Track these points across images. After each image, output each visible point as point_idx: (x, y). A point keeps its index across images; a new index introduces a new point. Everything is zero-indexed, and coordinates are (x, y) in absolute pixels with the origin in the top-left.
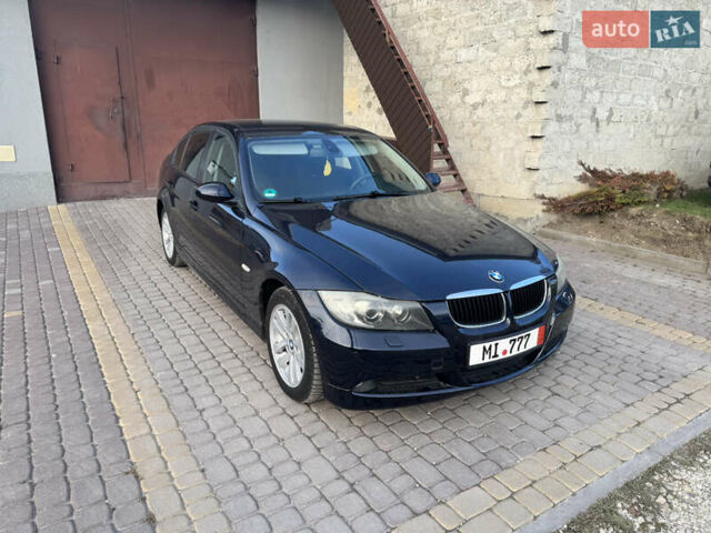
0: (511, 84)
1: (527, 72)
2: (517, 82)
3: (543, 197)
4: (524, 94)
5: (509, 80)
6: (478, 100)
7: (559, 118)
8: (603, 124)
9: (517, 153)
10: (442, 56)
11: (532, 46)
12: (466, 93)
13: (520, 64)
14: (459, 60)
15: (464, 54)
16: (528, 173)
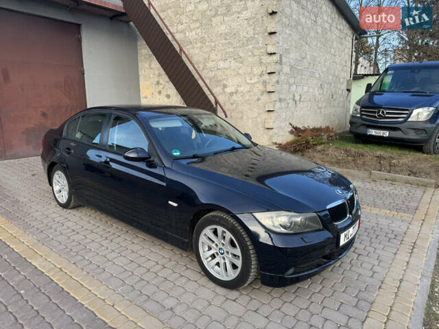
0: (253, 81)
1: (261, 75)
2: (256, 80)
3: (276, 144)
4: (261, 88)
5: (251, 79)
6: (233, 91)
7: (280, 100)
8: (298, 103)
9: (259, 120)
10: (208, 65)
11: (263, 61)
12: (225, 86)
13: (257, 71)
14: (219, 67)
15: (222, 65)
16: (267, 131)
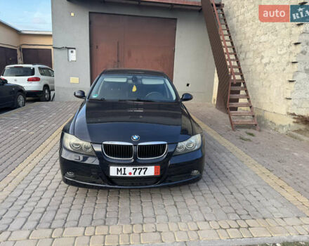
0: (282, 53)
1: (289, 46)
2: (285, 51)
3: (294, 114)
4: (287, 58)
5: (281, 50)
6: (267, 61)
9: (282, 89)
10: (254, 40)
11: (293, 32)
12: (262, 57)
13: (287, 42)
14: (261, 41)
15: (263, 38)
16: (286, 101)
